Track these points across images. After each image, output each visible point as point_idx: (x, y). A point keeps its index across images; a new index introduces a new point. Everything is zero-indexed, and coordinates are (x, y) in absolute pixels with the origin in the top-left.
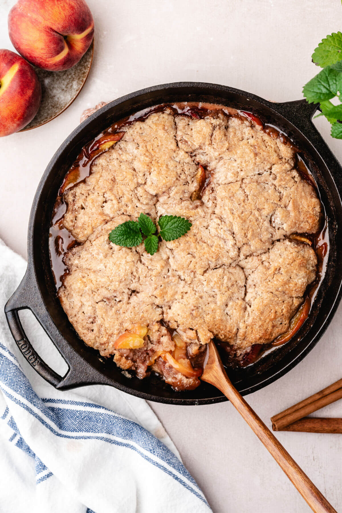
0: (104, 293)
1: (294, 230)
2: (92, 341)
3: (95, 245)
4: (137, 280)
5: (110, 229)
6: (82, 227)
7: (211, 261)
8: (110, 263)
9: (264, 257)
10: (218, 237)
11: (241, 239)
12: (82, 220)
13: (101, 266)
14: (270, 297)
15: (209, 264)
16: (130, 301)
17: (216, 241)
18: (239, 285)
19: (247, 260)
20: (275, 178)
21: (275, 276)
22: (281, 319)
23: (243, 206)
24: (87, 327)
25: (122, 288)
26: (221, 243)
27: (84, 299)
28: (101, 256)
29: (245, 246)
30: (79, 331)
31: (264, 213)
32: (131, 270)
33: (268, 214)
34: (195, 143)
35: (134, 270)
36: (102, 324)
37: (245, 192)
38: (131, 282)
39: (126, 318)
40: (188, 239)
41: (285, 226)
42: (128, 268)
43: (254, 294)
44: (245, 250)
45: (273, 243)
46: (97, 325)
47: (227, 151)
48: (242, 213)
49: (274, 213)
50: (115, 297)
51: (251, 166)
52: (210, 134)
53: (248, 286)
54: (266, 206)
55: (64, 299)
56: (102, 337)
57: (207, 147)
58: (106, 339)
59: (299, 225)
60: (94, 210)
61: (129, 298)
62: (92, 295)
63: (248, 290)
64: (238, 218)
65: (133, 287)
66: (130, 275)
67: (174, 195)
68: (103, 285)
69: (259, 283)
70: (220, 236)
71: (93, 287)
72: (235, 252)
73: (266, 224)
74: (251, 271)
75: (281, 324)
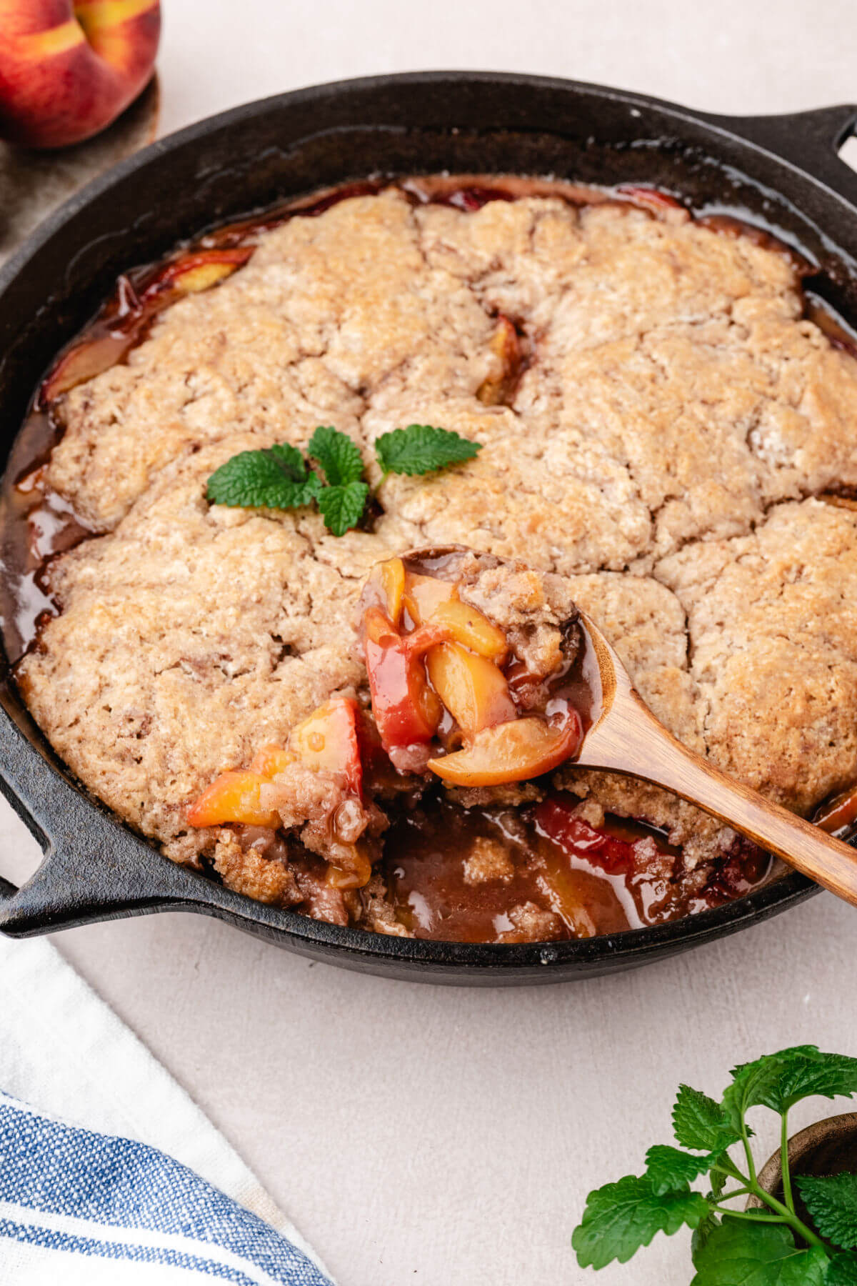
0: (185, 642)
1: (830, 470)
2: (134, 795)
3: (156, 514)
4: (300, 606)
5: (208, 469)
6: (109, 472)
7: (559, 546)
8: (207, 557)
9: (740, 545)
10: (577, 476)
11: (657, 480)
12: (113, 451)
13: (178, 568)
14: (779, 648)
15: (553, 558)
16: (276, 674)
17: (571, 487)
18: (663, 626)
19: (682, 556)
21: (787, 587)
22: (830, 723)
23: (652, 394)
24: (118, 749)
25: (250, 627)
26: (591, 492)
27: (108, 669)
28: (177, 538)
29: (672, 505)
30: (86, 766)
31: (726, 411)
32: (282, 575)
33: (739, 418)
34: (480, 253)
35: (292, 574)
36: (173, 739)
37: (654, 361)
38: (282, 614)
39: (265, 722)
40: (472, 483)
41: (799, 458)
42: (269, 565)
43: (723, 647)
44: (673, 522)
45: (768, 507)
46: (156, 740)
47: (584, 263)
48: (652, 409)
49: (758, 422)
50: (224, 657)
51: (666, 299)
52: (528, 228)
53: (695, 630)
54: (729, 393)
55: (38, 681)
56: (173, 782)
57: (519, 259)
58: (189, 788)
59: (847, 455)
60: (153, 419)
61: (275, 668)
62: (139, 651)
63: (696, 643)
64: (640, 420)
65: (286, 628)
66: (279, 589)
67: (422, 379)
68: (180, 620)
69: (734, 612)
70: (580, 471)
71: (145, 626)
72: (638, 519)
73: (736, 443)
74: (702, 590)
75: (832, 744)
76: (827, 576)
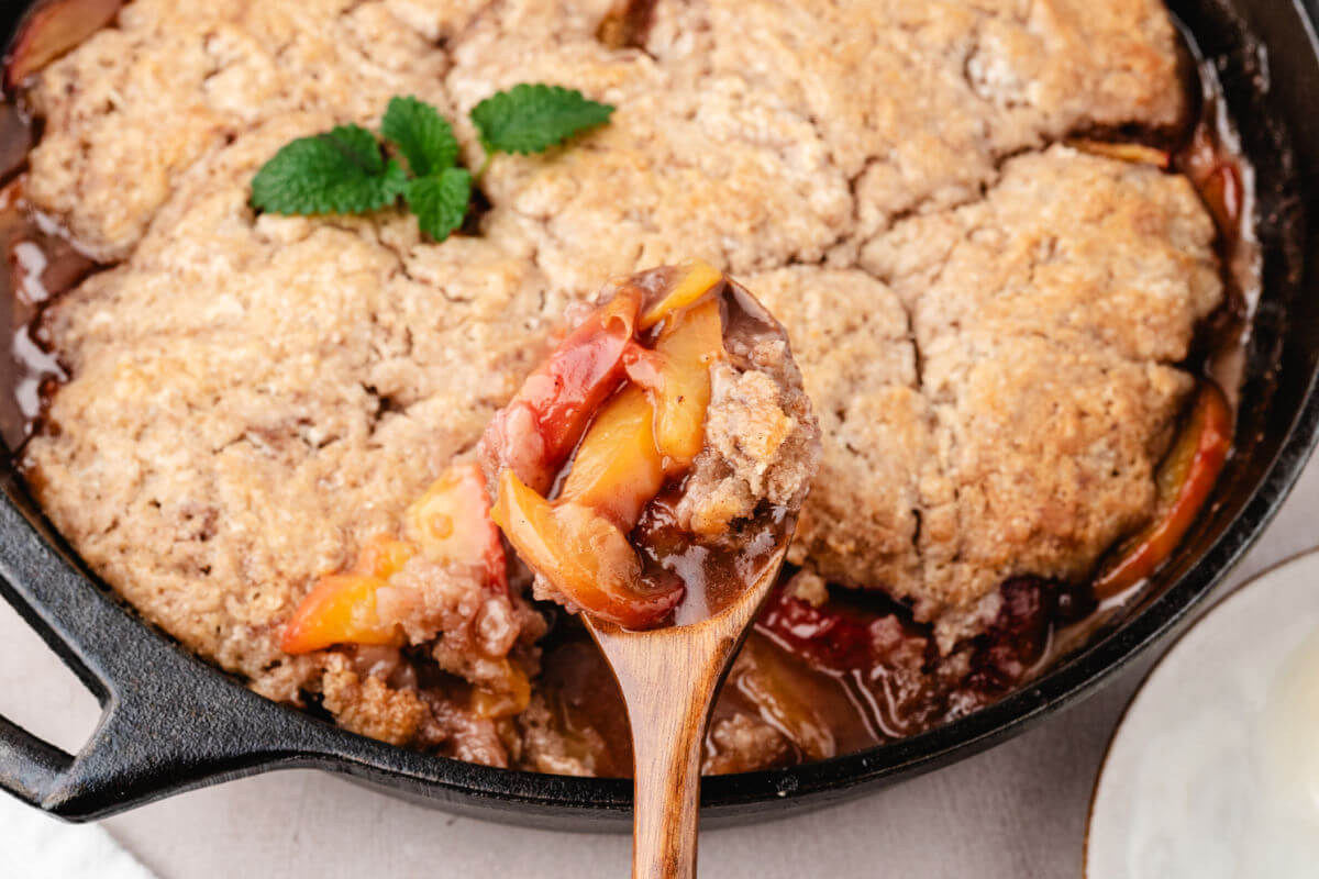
0: (251, 406)
1: (1077, 106)
2: (207, 618)
3: (187, 233)
4: (398, 345)
5: (250, 166)
6: (115, 179)
7: (733, 236)
8: (264, 287)
9: (970, 215)
10: (745, 140)
11: (852, 137)
12: (117, 150)
13: (227, 305)
14: (1035, 351)
15: (725, 253)
16: (377, 439)
17: (741, 156)
18: (880, 332)
19: (895, 236)
21: (1039, 270)
22: (1111, 445)
23: (835, 20)
24: (177, 556)
25: (334, 378)
26: (767, 160)
27: (150, 449)
28: (220, 264)
29: (875, 170)
30: (135, 583)
31: (935, 36)
32: (369, 303)
33: (950, 46)
35: (382, 302)
36: (250, 538)
38: (374, 357)
39: (369, 505)
40: (609, 159)
41: (1035, 92)
42: (350, 291)
43: (961, 356)
44: (879, 192)
45: (1000, 161)
46: (226, 541)
48: (835, 41)
49: (976, 46)
50: (305, 422)
53: (923, 335)
54: (934, 14)
55: (55, 474)
56: (257, 596)
58: (279, 602)
59: (1097, 83)
60: (166, 102)
61: (372, 430)
62: (189, 422)
63: (927, 351)
64: (823, 58)
65: (384, 374)
66: (366, 323)
67: (523, 21)
68: (238, 376)
69: (972, 308)
70: (749, 133)
71: (193, 387)
72: (834, 192)
73: (951, 79)
74: (926, 280)
75: (1115, 474)
76: (1089, 250)
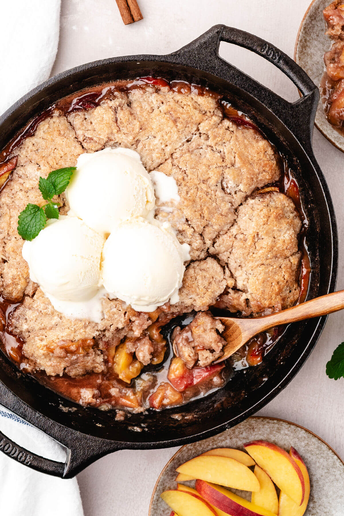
1: (253, 187)
6: (12, 284)
9: (234, 230)
11: (199, 223)
12: (10, 276)
14: (263, 270)
19: (217, 244)
20: (208, 138)
21: (257, 245)
29: (206, 229)
31: (212, 182)
33: (217, 182)
34: (101, 137)
37: (181, 169)
41: (242, 187)
43: (244, 276)
45: (236, 210)
47: (141, 131)
48: (187, 193)
49: (223, 177)
51: (175, 136)
52: (114, 120)
54: (211, 174)
57: (116, 135)
59: (257, 178)
63: (235, 275)
69: (243, 261)
73: (220, 193)
74: (228, 253)
75: (290, 292)
76: (267, 233)
